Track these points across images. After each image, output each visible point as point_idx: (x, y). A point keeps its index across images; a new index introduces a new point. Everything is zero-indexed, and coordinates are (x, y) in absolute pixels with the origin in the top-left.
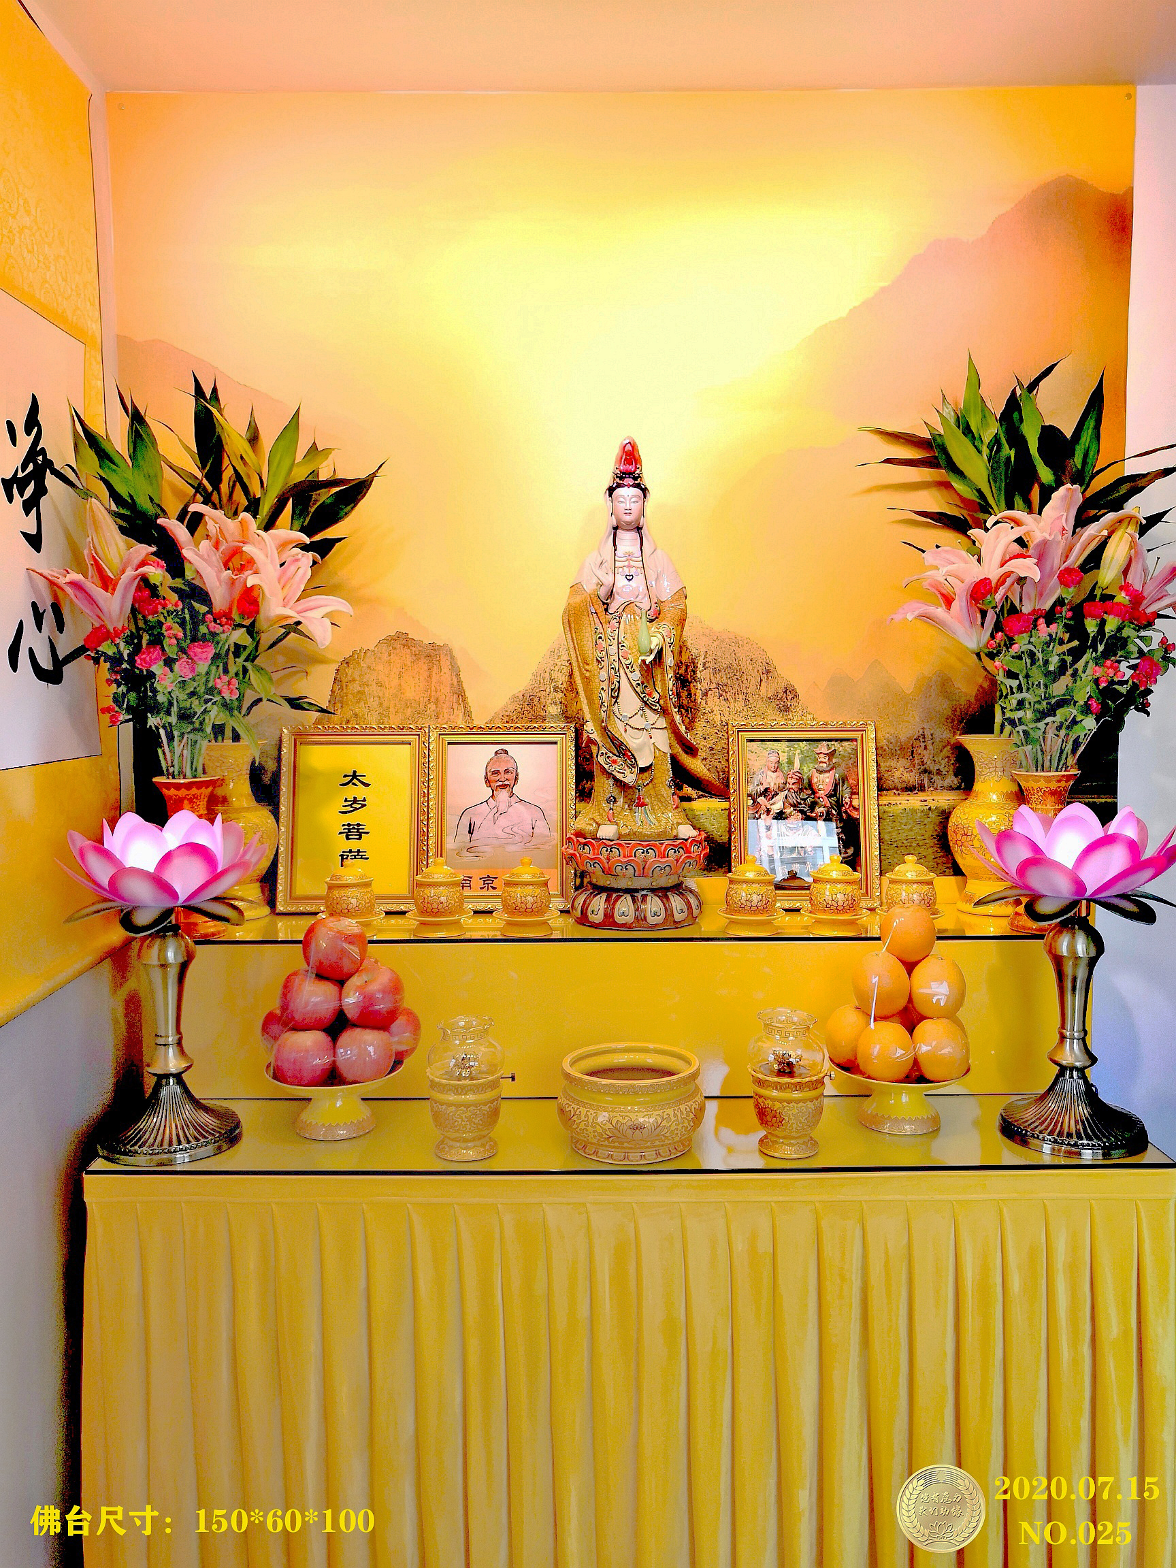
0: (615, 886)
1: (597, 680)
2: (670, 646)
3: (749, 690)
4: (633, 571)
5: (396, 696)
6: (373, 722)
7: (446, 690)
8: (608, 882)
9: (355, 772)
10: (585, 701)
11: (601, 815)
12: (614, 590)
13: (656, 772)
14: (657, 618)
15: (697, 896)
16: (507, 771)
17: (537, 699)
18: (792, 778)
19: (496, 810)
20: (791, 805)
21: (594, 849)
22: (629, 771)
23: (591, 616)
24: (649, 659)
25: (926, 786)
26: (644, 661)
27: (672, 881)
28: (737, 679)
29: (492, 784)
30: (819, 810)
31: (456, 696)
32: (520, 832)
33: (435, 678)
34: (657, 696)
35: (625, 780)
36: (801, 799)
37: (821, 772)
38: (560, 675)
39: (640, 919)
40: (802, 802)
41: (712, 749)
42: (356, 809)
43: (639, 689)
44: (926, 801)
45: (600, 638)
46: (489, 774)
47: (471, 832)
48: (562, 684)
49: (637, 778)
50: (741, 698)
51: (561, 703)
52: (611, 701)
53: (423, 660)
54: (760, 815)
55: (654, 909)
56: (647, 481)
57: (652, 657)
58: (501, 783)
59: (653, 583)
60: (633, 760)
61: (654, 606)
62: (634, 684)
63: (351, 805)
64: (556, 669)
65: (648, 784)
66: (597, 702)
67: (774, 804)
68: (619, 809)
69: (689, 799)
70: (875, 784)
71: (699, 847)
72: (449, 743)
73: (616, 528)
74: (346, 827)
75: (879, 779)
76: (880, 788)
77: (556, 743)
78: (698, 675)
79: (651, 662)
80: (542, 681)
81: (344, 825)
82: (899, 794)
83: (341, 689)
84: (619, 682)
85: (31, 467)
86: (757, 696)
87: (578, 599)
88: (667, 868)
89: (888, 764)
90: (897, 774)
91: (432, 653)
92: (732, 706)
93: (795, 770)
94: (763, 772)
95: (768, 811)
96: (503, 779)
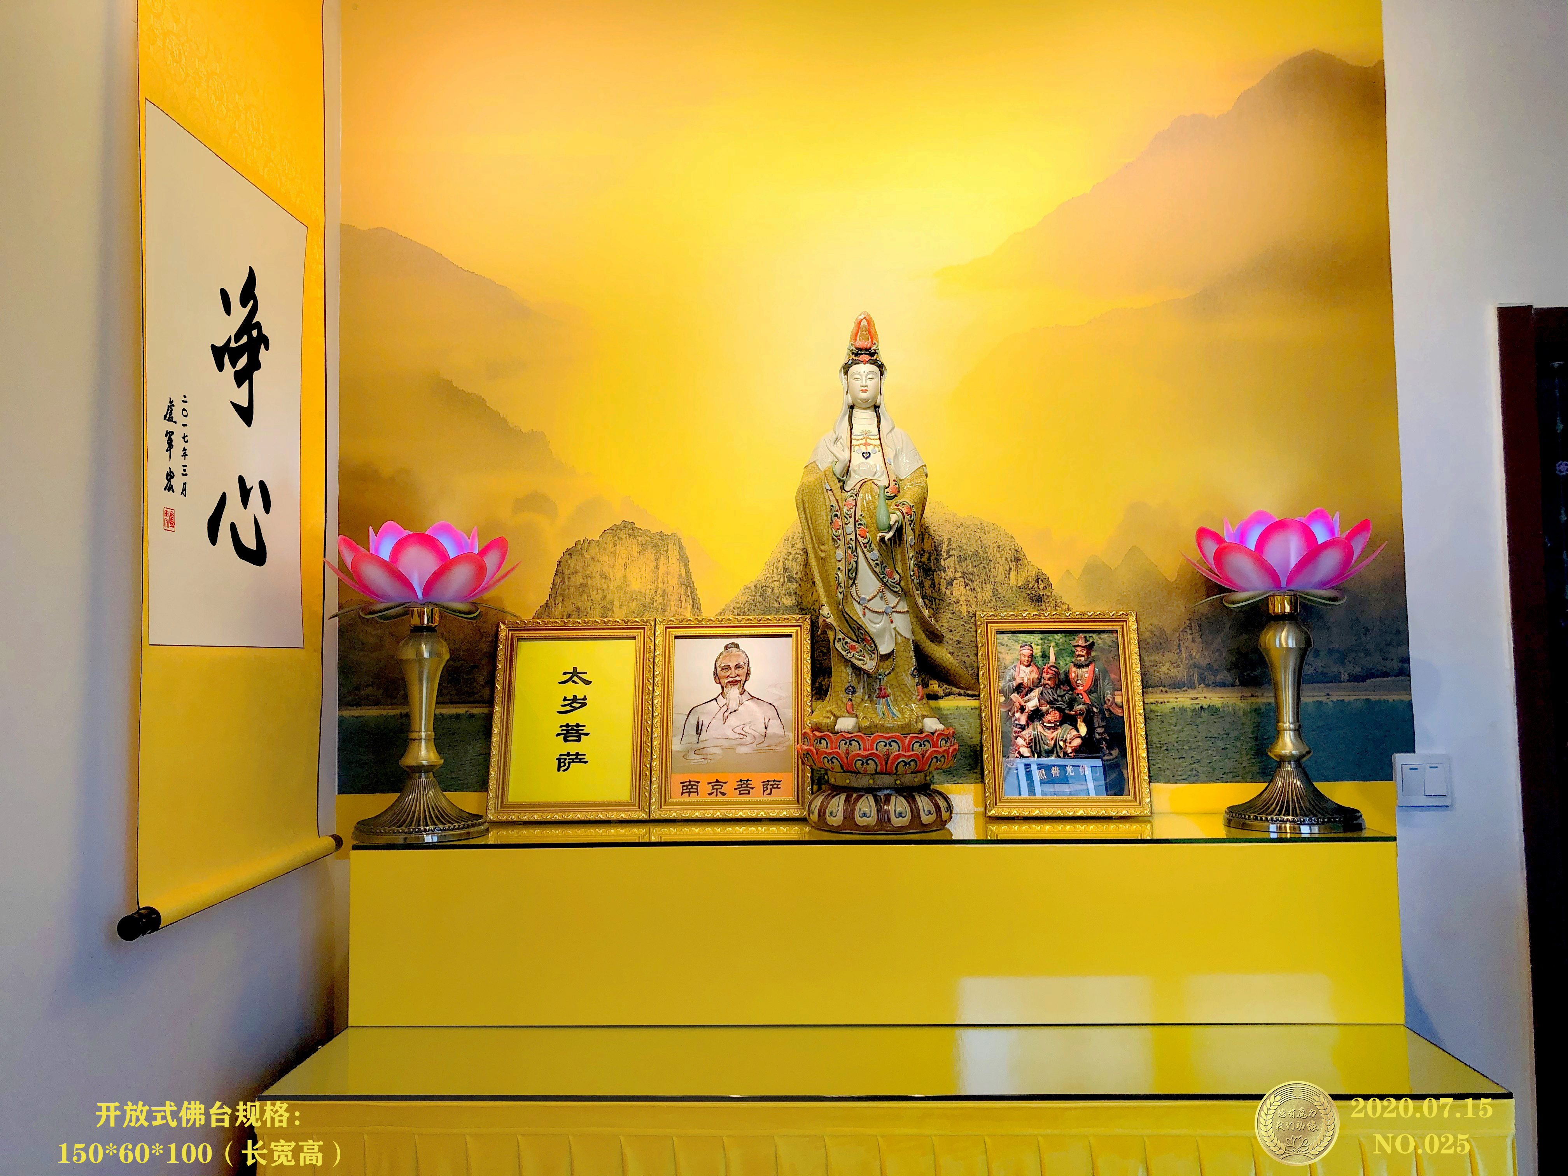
0: (855, 785)
1: (833, 560)
2: (910, 524)
3: (997, 579)
4: (870, 449)
5: (621, 588)
6: (595, 615)
7: (674, 581)
8: (848, 781)
9: (575, 669)
10: (821, 585)
11: (838, 706)
12: (851, 468)
13: (898, 659)
14: (896, 496)
15: (946, 799)
16: (738, 666)
17: (769, 590)
18: (1048, 672)
19: (725, 708)
20: (1048, 703)
21: (832, 742)
22: (868, 657)
24: (888, 536)
25: (1196, 682)
26: (882, 539)
27: (918, 779)
28: (984, 567)
29: (721, 680)
31: (684, 588)
32: (751, 731)
33: (662, 569)
34: (897, 577)
35: (865, 667)
36: (1058, 696)
37: (1079, 666)
38: (794, 564)
39: (884, 819)
40: (1060, 699)
41: (958, 642)
42: (576, 708)
43: (877, 570)
44: (1197, 698)
45: (836, 515)
46: (719, 669)
47: (698, 732)
48: (797, 573)
49: (877, 666)
50: (989, 588)
51: (796, 593)
52: (848, 582)
53: (650, 550)
54: (1013, 714)
55: (899, 810)
57: (891, 534)
58: (732, 679)
59: (892, 461)
60: (873, 645)
61: (892, 484)
62: (873, 564)
63: (570, 705)
64: (791, 558)
65: (889, 673)
66: (834, 583)
67: (1028, 701)
68: (859, 700)
69: (934, 697)
70: (1139, 678)
71: (946, 742)
72: (676, 637)
73: (852, 407)
74: (565, 728)
75: (1143, 675)
76: (1145, 686)
77: (790, 636)
78: (942, 563)
79: (890, 539)
80: (775, 571)
81: (561, 726)
82: (1166, 692)
83: (563, 581)
84: (856, 562)
86: (1006, 585)
87: (812, 478)
88: (912, 763)
89: (1152, 658)
90: (1164, 669)
91: (660, 543)
92: (979, 596)
93: (1050, 664)
94: (1015, 667)
95: (1022, 709)
96: (733, 675)
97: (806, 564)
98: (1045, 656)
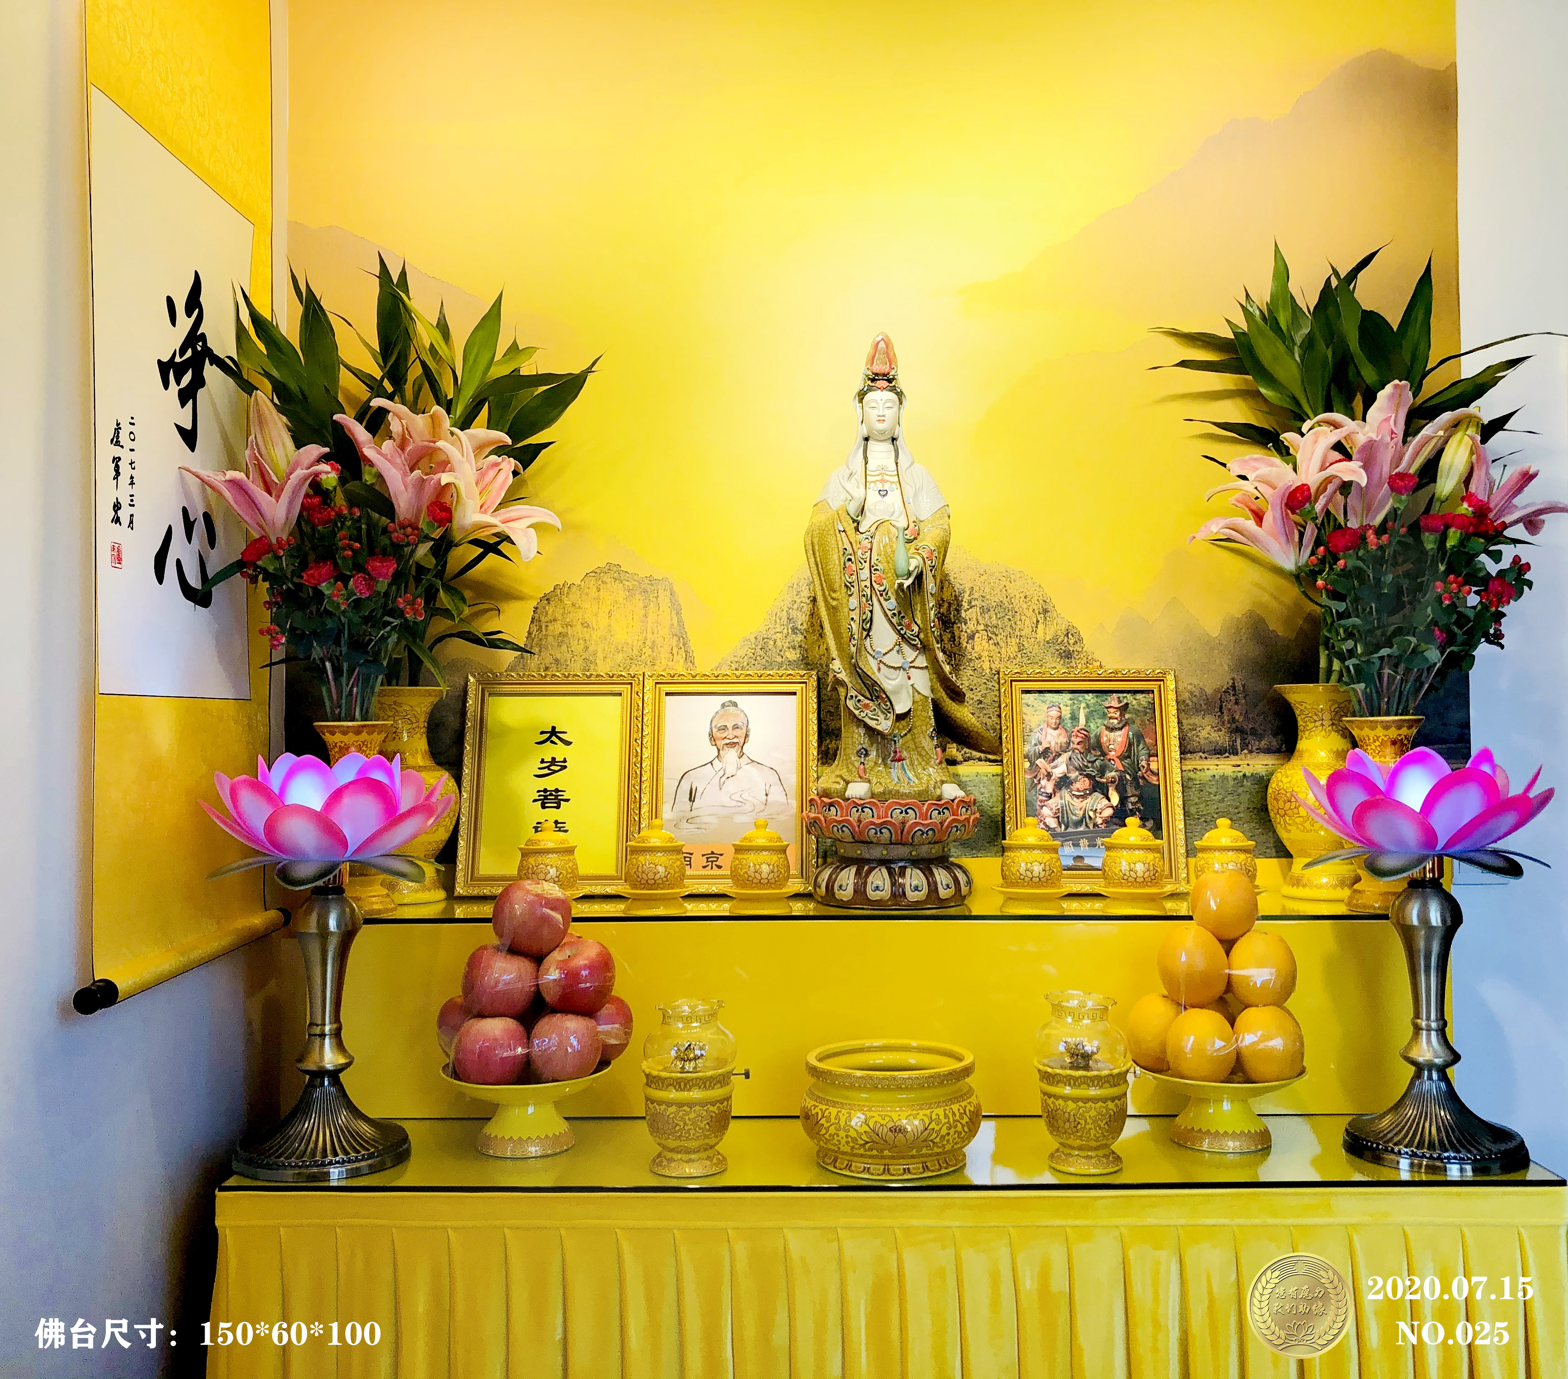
0: (867, 856)
1: (846, 610)
2: (931, 570)
3: (1023, 633)
4: (887, 486)
5: (605, 639)
6: (576, 668)
7: (664, 631)
8: (859, 852)
9: (554, 728)
10: (831, 636)
11: (850, 771)
12: (866, 508)
13: (915, 719)
14: (915, 538)
15: (965, 872)
16: (736, 727)
17: (771, 643)
18: (1077, 736)
19: (722, 773)
20: (1077, 769)
21: (842, 808)
22: (882, 716)
23: (838, 535)
24: (907, 583)
25: (1239, 748)
26: (901, 585)
27: (935, 851)
28: (1009, 620)
29: (718, 743)
30: (1110, 775)
31: (676, 638)
32: (751, 799)
33: (651, 617)
34: (916, 629)
35: (879, 728)
36: (1089, 762)
37: (1112, 729)
38: (799, 614)
39: (898, 894)
40: (1090, 765)
41: (980, 702)
42: (555, 772)
43: (894, 620)
44: (1239, 766)
45: (850, 560)
46: (714, 730)
47: (692, 799)
48: (802, 624)
49: (893, 727)
50: (1014, 642)
51: (800, 646)
52: (862, 633)
53: (638, 596)
54: (1039, 780)
55: (914, 883)
56: (902, 383)
57: (910, 581)
58: (727, 741)
59: (911, 500)
60: (888, 703)
61: (912, 525)
62: (890, 613)
63: (548, 768)
64: (795, 607)
65: (906, 735)
66: (846, 635)
67: (1055, 767)
68: (871, 764)
69: (952, 762)
70: (1177, 743)
71: (967, 810)
72: (667, 694)
73: (867, 439)
74: (542, 793)
75: (1182, 739)
76: (1184, 751)
77: (795, 694)
78: (963, 614)
79: (909, 587)
80: (778, 621)
81: (538, 791)
82: (1206, 758)
83: (540, 629)
84: (871, 612)
85: (189, 353)
86: (1033, 640)
87: (822, 518)
88: (930, 833)
89: (1192, 721)
90: (1204, 734)
91: (649, 588)
92: (1003, 651)
93: (1080, 727)
94: (1041, 730)
95: (1049, 776)
96: (731, 736)
97: (814, 614)
98: (1074, 718)
